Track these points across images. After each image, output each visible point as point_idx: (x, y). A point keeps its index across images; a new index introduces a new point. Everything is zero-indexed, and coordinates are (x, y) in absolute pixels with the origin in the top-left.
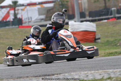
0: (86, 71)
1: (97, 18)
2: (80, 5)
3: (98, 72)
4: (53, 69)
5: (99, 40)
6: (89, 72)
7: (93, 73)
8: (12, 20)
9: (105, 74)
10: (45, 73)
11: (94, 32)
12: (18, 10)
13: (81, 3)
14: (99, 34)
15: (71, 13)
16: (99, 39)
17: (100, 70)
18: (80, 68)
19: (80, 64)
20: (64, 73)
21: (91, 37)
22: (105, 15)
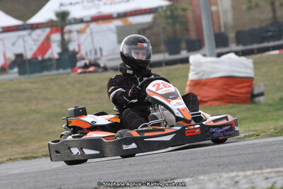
0: (232, 171)
1: (255, 46)
2: (214, 17)
3: (262, 173)
4: (155, 169)
5: (261, 99)
6: (241, 174)
7: (250, 175)
8: (56, 56)
9: (279, 176)
10: (138, 179)
11: (249, 80)
12: (70, 32)
13: (217, 12)
14: (262, 84)
15: (193, 36)
16: (261, 94)
17: (267, 168)
18: (219, 165)
19: (218, 155)
20: (182, 178)
21: (243, 91)
22: (273, 38)
